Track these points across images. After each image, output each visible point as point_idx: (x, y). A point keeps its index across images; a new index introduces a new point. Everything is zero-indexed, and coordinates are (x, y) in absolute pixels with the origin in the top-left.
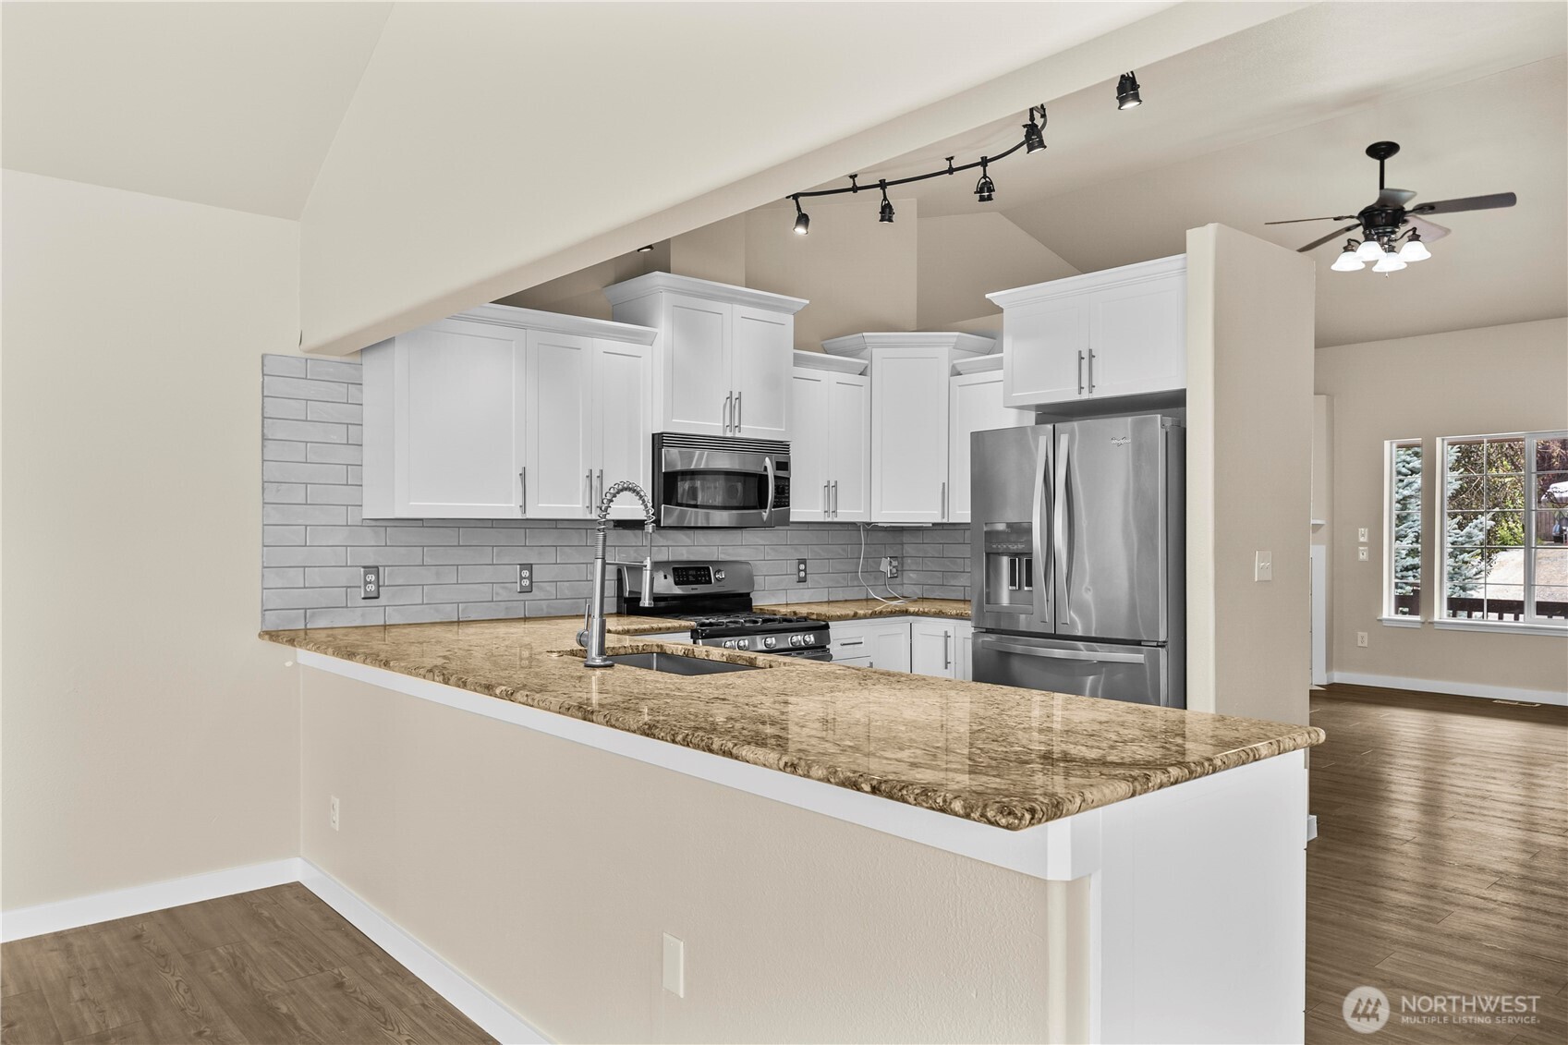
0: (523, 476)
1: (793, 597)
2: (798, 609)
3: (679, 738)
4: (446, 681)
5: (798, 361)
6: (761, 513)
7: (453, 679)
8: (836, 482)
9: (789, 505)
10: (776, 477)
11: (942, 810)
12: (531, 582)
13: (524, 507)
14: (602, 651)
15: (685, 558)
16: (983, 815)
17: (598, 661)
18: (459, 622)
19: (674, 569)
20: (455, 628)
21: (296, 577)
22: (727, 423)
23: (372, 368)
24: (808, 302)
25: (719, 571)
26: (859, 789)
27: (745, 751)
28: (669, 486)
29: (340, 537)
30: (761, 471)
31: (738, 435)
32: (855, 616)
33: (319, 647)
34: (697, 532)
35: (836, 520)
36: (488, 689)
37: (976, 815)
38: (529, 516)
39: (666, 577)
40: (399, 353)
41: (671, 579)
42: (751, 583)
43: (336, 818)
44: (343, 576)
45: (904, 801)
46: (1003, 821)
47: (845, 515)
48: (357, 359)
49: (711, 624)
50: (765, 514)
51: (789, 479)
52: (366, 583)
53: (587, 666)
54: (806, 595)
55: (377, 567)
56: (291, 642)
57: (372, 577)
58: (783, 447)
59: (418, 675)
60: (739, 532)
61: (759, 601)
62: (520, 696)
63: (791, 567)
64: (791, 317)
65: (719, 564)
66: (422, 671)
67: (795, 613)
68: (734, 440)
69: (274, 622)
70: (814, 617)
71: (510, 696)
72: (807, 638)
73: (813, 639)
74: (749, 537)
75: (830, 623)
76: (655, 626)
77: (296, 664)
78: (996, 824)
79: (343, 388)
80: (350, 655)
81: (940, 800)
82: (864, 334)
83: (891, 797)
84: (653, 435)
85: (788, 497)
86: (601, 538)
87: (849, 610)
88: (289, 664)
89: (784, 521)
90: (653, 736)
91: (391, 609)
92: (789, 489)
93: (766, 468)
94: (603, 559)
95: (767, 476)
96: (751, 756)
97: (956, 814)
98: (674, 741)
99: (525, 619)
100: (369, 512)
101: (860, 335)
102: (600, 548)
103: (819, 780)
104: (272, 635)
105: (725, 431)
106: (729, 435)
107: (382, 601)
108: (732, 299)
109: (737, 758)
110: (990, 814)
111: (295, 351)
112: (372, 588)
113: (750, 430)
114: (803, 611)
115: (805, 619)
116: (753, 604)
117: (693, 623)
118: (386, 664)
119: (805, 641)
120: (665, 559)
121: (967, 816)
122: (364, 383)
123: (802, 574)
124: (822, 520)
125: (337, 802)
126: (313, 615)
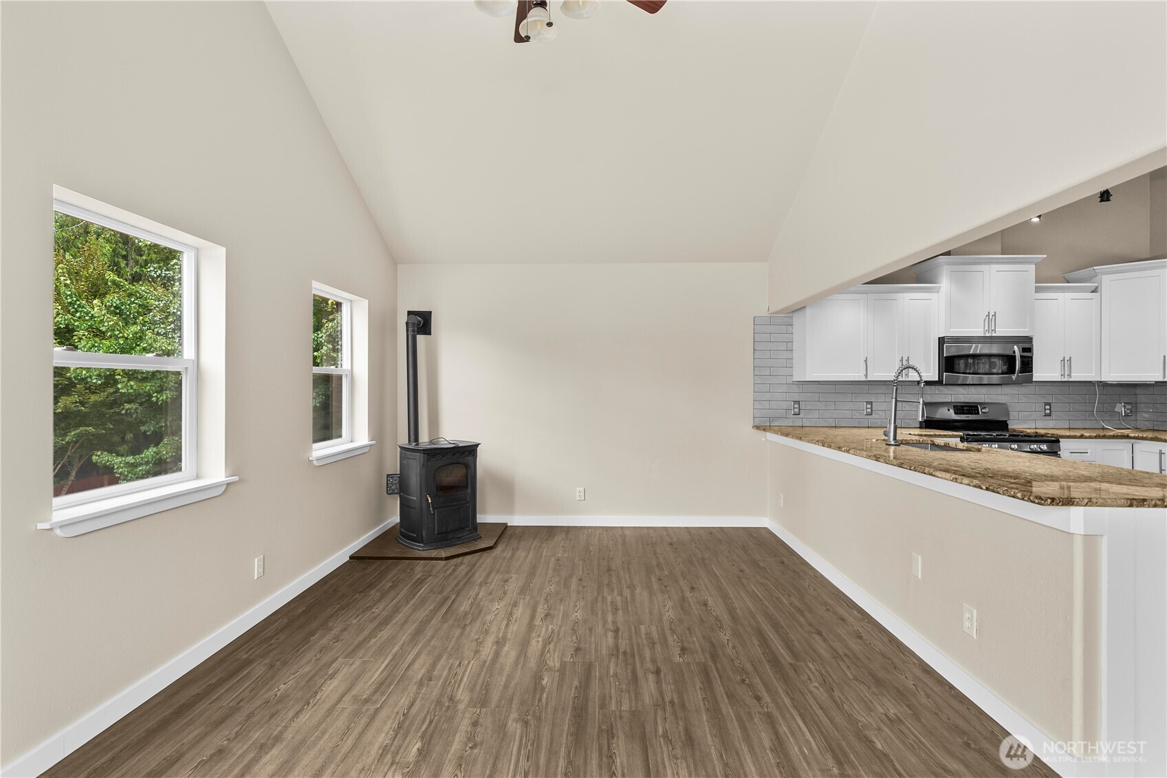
0: (866, 361)
1: (1040, 424)
2: (1038, 431)
3: (912, 468)
4: (823, 446)
5: (1038, 290)
6: (1011, 377)
7: (826, 445)
8: (1070, 358)
9: (1032, 372)
10: (1021, 356)
11: (1013, 497)
12: (872, 410)
13: (866, 376)
14: (895, 438)
15: (962, 400)
16: (1029, 499)
17: (893, 443)
18: (835, 427)
19: (954, 406)
20: (834, 429)
21: (766, 405)
22: (987, 328)
23: (797, 319)
24: (1046, 256)
25: (984, 408)
26: (981, 488)
27: (938, 473)
28: (949, 364)
29: (784, 388)
30: (1011, 353)
31: (994, 335)
32: (1082, 437)
33: (775, 432)
34: (970, 387)
35: (1070, 380)
36: (839, 448)
37: (1026, 499)
38: (869, 379)
39: (949, 410)
40: (808, 311)
41: (952, 411)
42: (1008, 415)
43: (782, 502)
44: (785, 405)
45: (998, 493)
46: (1037, 501)
47: (1077, 376)
48: (791, 315)
49: (974, 435)
50: (1014, 377)
51: (1032, 357)
52: (794, 408)
53: (887, 444)
54: (1051, 424)
55: (799, 402)
56: (764, 430)
57: (797, 406)
58: (1029, 340)
59: (812, 443)
60: (1000, 387)
61: (1013, 425)
62: (851, 451)
63: (1040, 407)
64: (1033, 267)
65: (984, 405)
66: (814, 442)
67: (1036, 433)
68: (991, 337)
69: (758, 422)
70: (1050, 435)
71: (848, 451)
72: (1042, 447)
73: (1046, 448)
74: (1006, 390)
75: (1060, 440)
76: (937, 433)
77: (766, 440)
78: (1033, 502)
79: (785, 327)
80: (787, 435)
81: (1012, 493)
82: (1095, 268)
83: (993, 491)
84: (939, 338)
85: (1032, 367)
86: (895, 390)
87: (1078, 434)
88: (763, 439)
89: (1029, 380)
90: (903, 467)
91: (805, 420)
92: (1032, 363)
93: (1014, 352)
94: (896, 398)
95: (1015, 356)
96: (940, 475)
97: (1019, 498)
98: (910, 469)
99: (869, 427)
100: (795, 379)
101: (1092, 268)
102: (894, 394)
103: (966, 485)
104: (757, 427)
105: (985, 333)
106: (987, 335)
107: (801, 416)
108: (989, 262)
109: (934, 476)
110: (1031, 498)
111: (767, 315)
112: (797, 410)
113: (1001, 331)
114: (1043, 432)
115: (1042, 436)
116: (1009, 427)
117: (961, 434)
118: (801, 439)
119: (1040, 448)
120: (950, 401)
121: (1023, 499)
122: (794, 324)
123: (1048, 411)
124: (1060, 380)
125: (782, 496)
126: (773, 420)
